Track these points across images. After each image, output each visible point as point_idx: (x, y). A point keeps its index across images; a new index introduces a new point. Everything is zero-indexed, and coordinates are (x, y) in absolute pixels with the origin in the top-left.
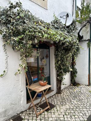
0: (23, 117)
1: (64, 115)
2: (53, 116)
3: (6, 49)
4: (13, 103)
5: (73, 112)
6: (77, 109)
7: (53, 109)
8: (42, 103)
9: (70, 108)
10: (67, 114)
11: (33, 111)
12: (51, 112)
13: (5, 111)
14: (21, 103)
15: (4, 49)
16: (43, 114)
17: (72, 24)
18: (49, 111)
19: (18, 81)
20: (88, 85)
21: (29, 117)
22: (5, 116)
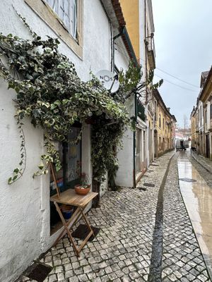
0: (51, 264)
1: (120, 241)
2: (105, 246)
3: (21, 124)
4: (27, 239)
5: (130, 231)
6: (134, 227)
7: (98, 235)
8: (74, 230)
9: (124, 227)
10: (124, 237)
11: (65, 248)
12: (98, 241)
13: (13, 261)
14: (41, 236)
15: (18, 123)
16: (86, 247)
17: (118, 92)
18: (94, 240)
19: (37, 190)
20: (133, 188)
21: (62, 260)
22: (12, 273)
